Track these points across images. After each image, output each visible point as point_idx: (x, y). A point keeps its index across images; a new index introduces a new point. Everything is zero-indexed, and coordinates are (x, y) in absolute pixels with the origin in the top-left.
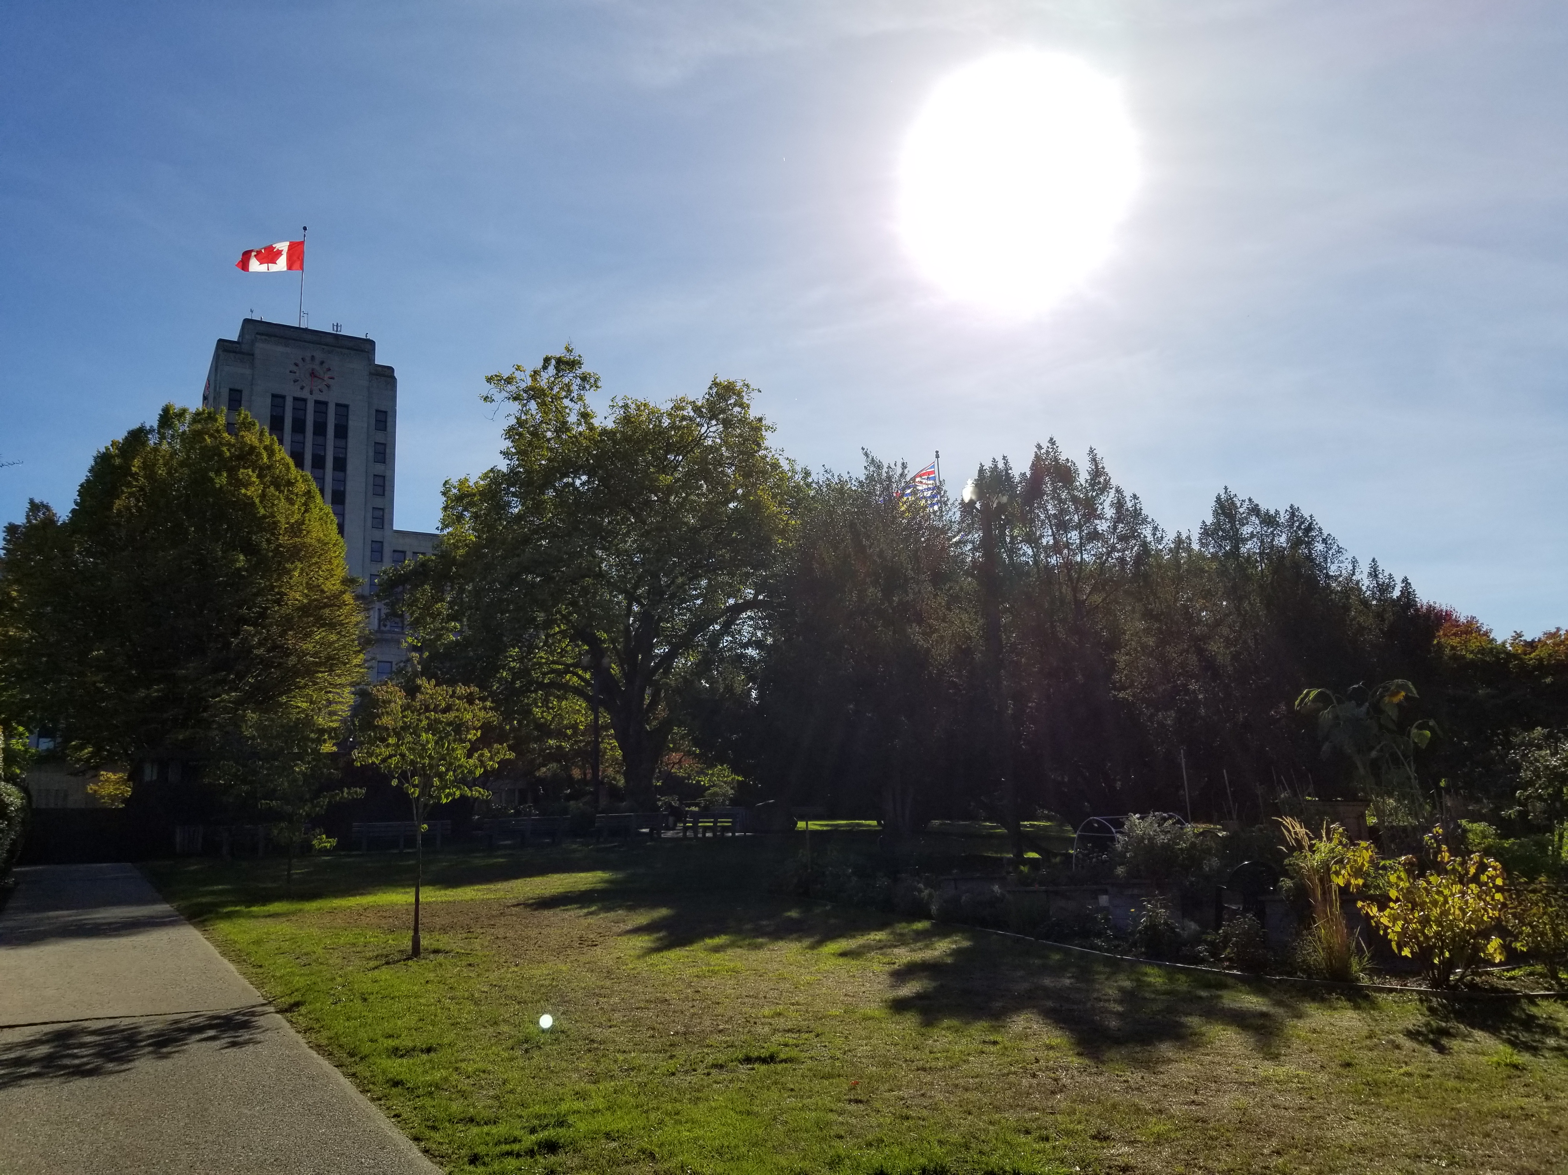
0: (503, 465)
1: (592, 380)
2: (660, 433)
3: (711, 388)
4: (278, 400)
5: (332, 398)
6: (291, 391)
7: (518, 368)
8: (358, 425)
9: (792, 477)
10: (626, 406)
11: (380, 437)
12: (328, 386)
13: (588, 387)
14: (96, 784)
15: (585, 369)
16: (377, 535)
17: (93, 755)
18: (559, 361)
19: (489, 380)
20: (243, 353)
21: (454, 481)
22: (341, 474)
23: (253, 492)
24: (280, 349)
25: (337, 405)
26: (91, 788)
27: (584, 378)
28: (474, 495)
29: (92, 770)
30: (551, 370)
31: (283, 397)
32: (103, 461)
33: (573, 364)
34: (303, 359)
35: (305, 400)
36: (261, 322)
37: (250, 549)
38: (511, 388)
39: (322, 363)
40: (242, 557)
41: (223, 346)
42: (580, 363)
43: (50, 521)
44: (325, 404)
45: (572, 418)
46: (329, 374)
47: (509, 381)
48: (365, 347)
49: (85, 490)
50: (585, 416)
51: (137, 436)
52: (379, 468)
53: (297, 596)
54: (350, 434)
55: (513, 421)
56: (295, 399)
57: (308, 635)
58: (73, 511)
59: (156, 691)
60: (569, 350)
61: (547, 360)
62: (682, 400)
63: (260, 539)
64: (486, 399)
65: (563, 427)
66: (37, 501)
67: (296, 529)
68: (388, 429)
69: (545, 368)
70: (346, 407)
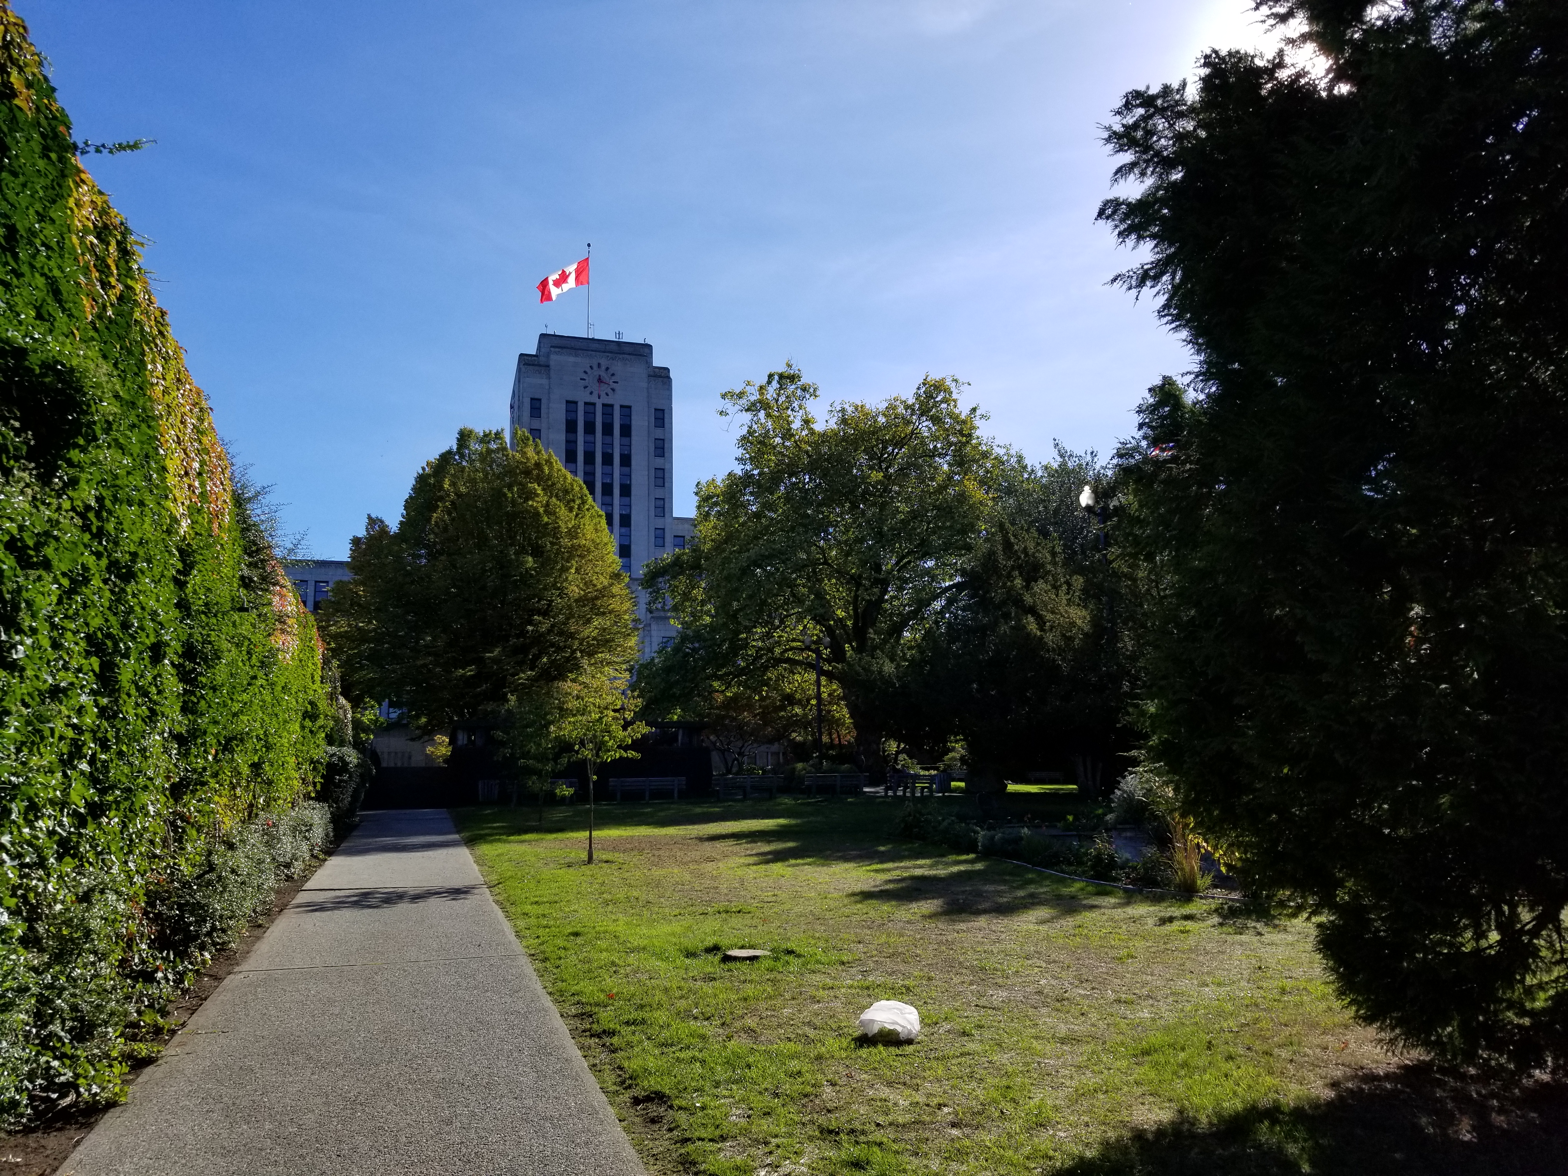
0: (738, 470)
1: (811, 390)
2: (876, 430)
3: (919, 388)
4: (571, 405)
5: (617, 400)
6: (582, 397)
7: (748, 384)
8: (640, 423)
9: (1008, 461)
10: (843, 410)
11: (659, 433)
12: (613, 390)
13: (808, 396)
14: (432, 746)
15: (804, 380)
16: (659, 522)
17: (428, 723)
18: (781, 376)
19: (724, 396)
20: (540, 366)
21: (703, 482)
22: (626, 469)
23: (538, 503)
24: (572, 359)
25: (621, 406)
26: (429, 749)
27: (804, 389)
28: (718, 496)
29: (427, 733)
30: (775, 384)
31: (576, 403)
32: (421, 479)
33: (793, 378)
34: (591, 367)
35: (594, 404)
36: (554, 336)
37: (538, 552)
38: (744, 402)
39: (607, 369)
40: (530, 559)
41: (524, 360)
42: (799, 377)
43: (384, 530)
44: (612, 406)
45: (796, 425)
46: (614, 379)
47: (741, 395)
48: (643, 351)
49: (408, 504)
50: (807, 422)
51: (446, 458)
52: (659, 462)
53: (574, 590)
54: (633, 433)
55: (744, 431)
56: (586, 403)
57: (589, 621)
58: (401, 523)
59: (470, 671)
60: (789, 366)
61: (771, 376)
62: (896, 400)
63: (547, 542)
64: (721, 413)
65: (788, 434)
66: (373, 516)
67: (573, 533)
68: (666, 425)
69: (769, 382)
70: (630, 407)
